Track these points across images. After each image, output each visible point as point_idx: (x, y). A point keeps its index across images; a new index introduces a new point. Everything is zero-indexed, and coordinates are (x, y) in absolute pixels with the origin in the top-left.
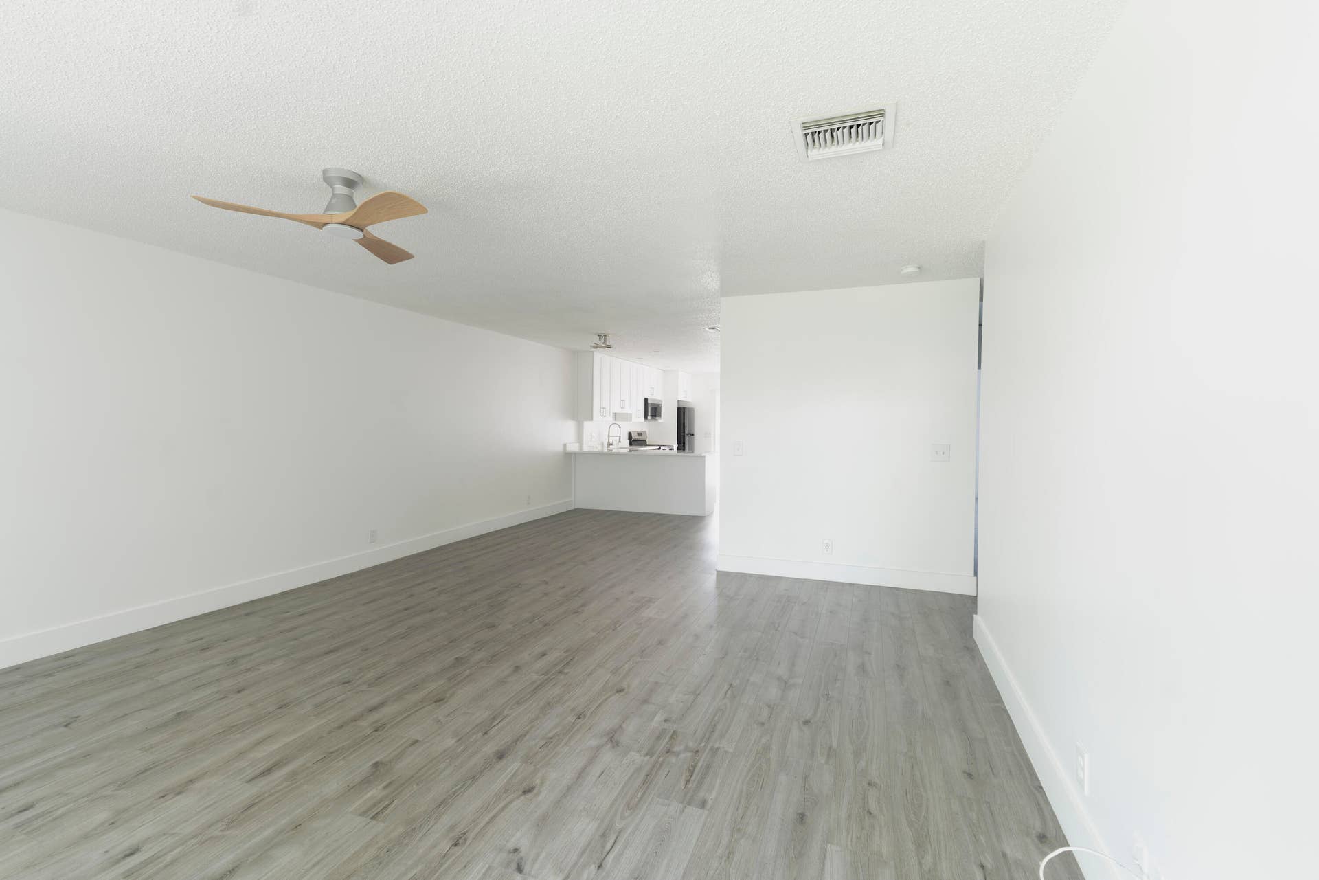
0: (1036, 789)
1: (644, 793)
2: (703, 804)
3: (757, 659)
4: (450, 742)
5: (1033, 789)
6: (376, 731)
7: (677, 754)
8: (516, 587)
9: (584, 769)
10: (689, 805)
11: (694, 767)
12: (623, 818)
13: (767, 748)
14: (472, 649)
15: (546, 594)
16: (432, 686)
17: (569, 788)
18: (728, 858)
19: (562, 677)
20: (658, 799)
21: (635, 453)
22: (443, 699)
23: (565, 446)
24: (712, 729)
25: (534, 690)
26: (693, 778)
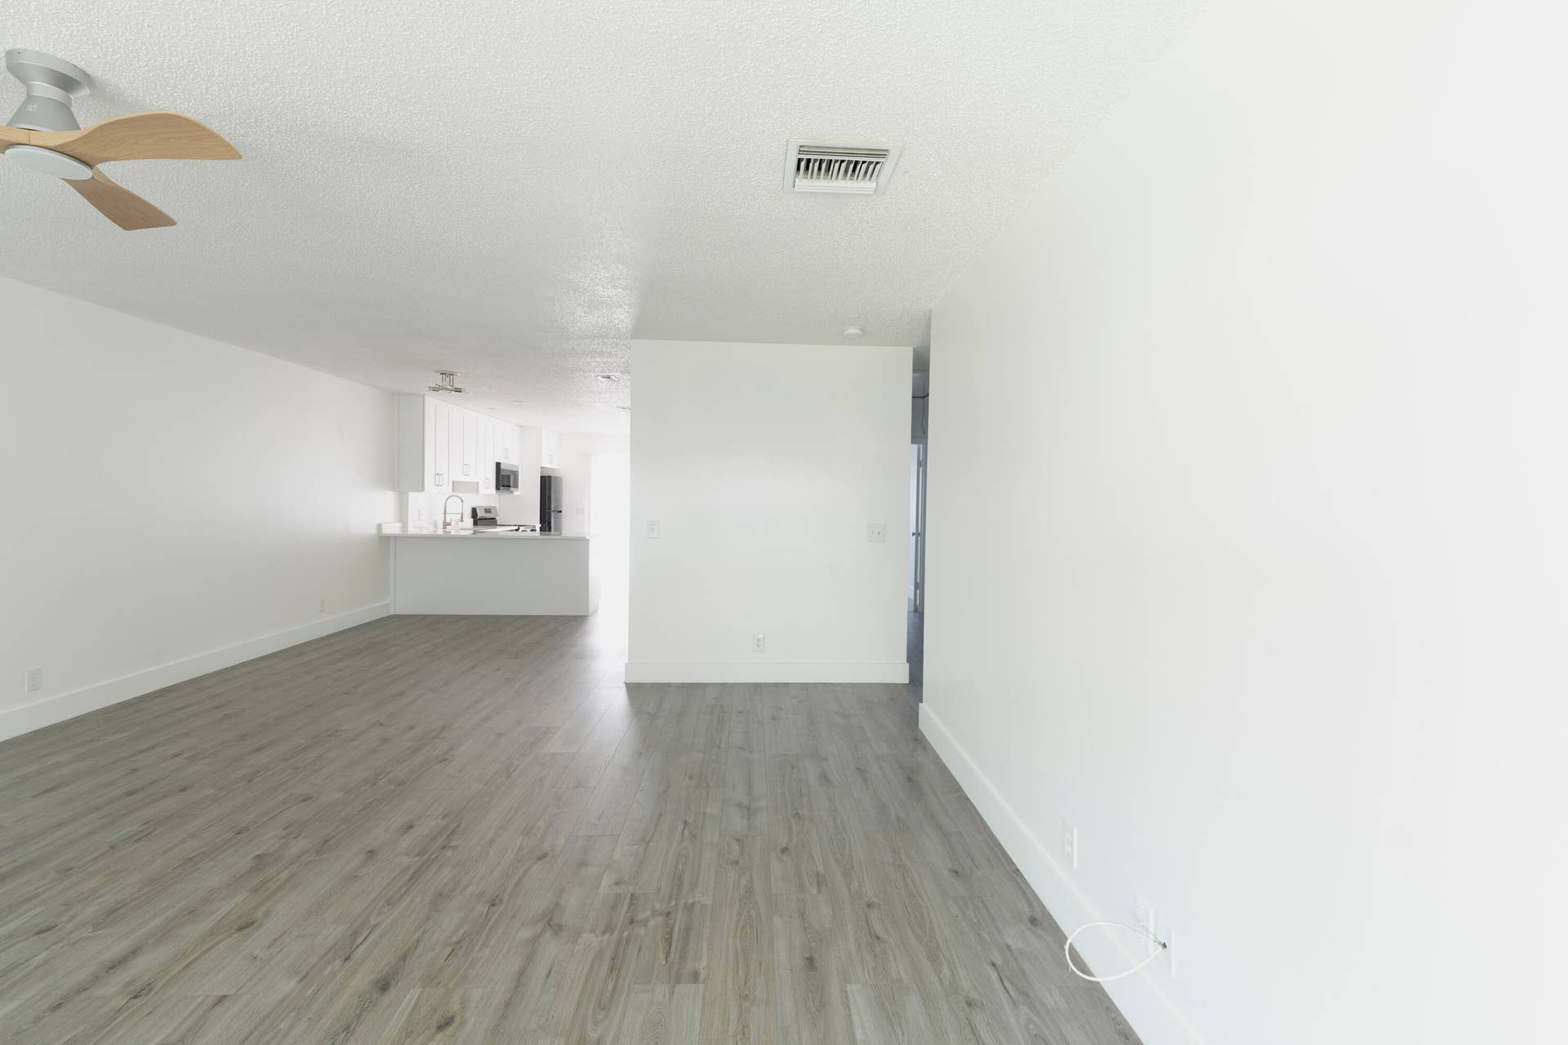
0: (1014, 872)
1: (616, 983)
2: (695, 977)
3: (708, 786)
4: (289, 985)
5: (1012, 874)
6: (135, 997)
7: (645, 923)
8: (330, 735)
9: (521, 974)
10: (679, 983)
11: (671, 934)
12: (596, 1023)
13: (750, 890)
14: (283, 838)
15: (386, 740)
16: (225, 907)
17: (508, 1005)
18: (744, 1034)
19: (449, 853)
20: (636, 986)
21: (483, 535)
22: (253, 923)
23: (379, 526)
24: (678, 882)
25: (411, 878)
26: (673, 948)
